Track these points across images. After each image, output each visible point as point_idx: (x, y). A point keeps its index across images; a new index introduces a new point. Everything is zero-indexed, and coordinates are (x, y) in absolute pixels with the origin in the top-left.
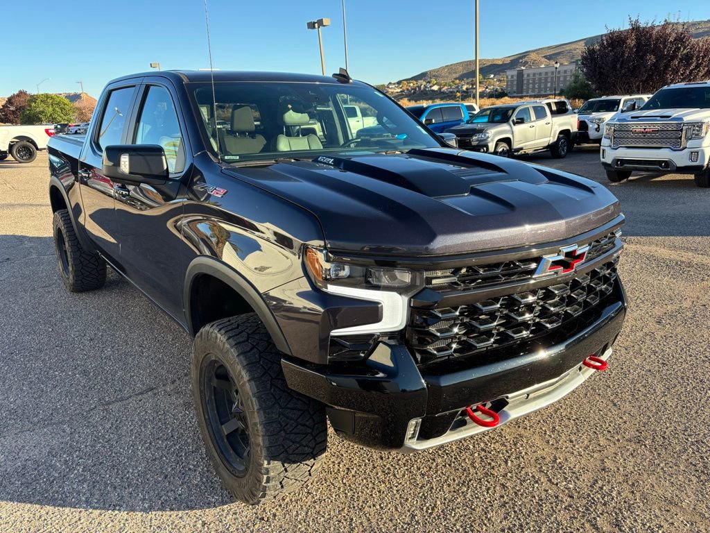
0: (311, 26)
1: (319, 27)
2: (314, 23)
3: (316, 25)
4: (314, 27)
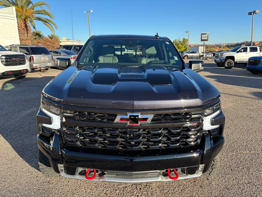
0: (250, 14)
1: (253, 14)
2: (252, 12)
3: (252, 13)
4: (251, 14)
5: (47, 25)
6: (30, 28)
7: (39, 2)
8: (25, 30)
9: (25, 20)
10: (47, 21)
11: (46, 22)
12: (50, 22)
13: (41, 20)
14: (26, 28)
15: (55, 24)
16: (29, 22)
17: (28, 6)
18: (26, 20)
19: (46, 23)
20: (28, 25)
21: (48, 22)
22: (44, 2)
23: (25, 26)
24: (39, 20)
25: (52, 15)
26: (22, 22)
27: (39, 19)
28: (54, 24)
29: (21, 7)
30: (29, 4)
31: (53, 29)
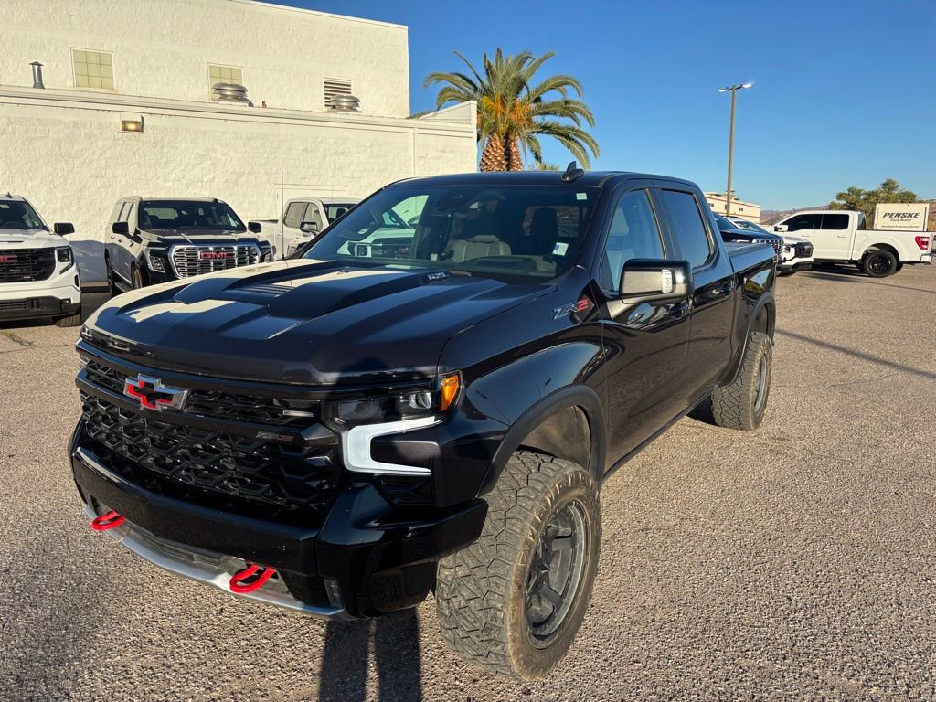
5: (569, 147)
6: (519, 160)
7: (553, 79)
8: (504, 167)
9: (507, 137)
10: (571, 135)
11: (567, 137)
12: (580, 137)
13: (553, 133)
14: (506, 160)
15: (593, 141)
16: (519, 142)
17: (518, 93)
18: (511, 137)
19: (569, 142)
20: (514, 150)
21: (574, 137)
22: (566, 78)
23: (505, 154)
24: (546, 133)
25: (590, 113)
26: (499, 144)
27: (547, 129)
28: (592, 143)
29: (499, 98)
30: (521, 88)
31: (587, 157)
